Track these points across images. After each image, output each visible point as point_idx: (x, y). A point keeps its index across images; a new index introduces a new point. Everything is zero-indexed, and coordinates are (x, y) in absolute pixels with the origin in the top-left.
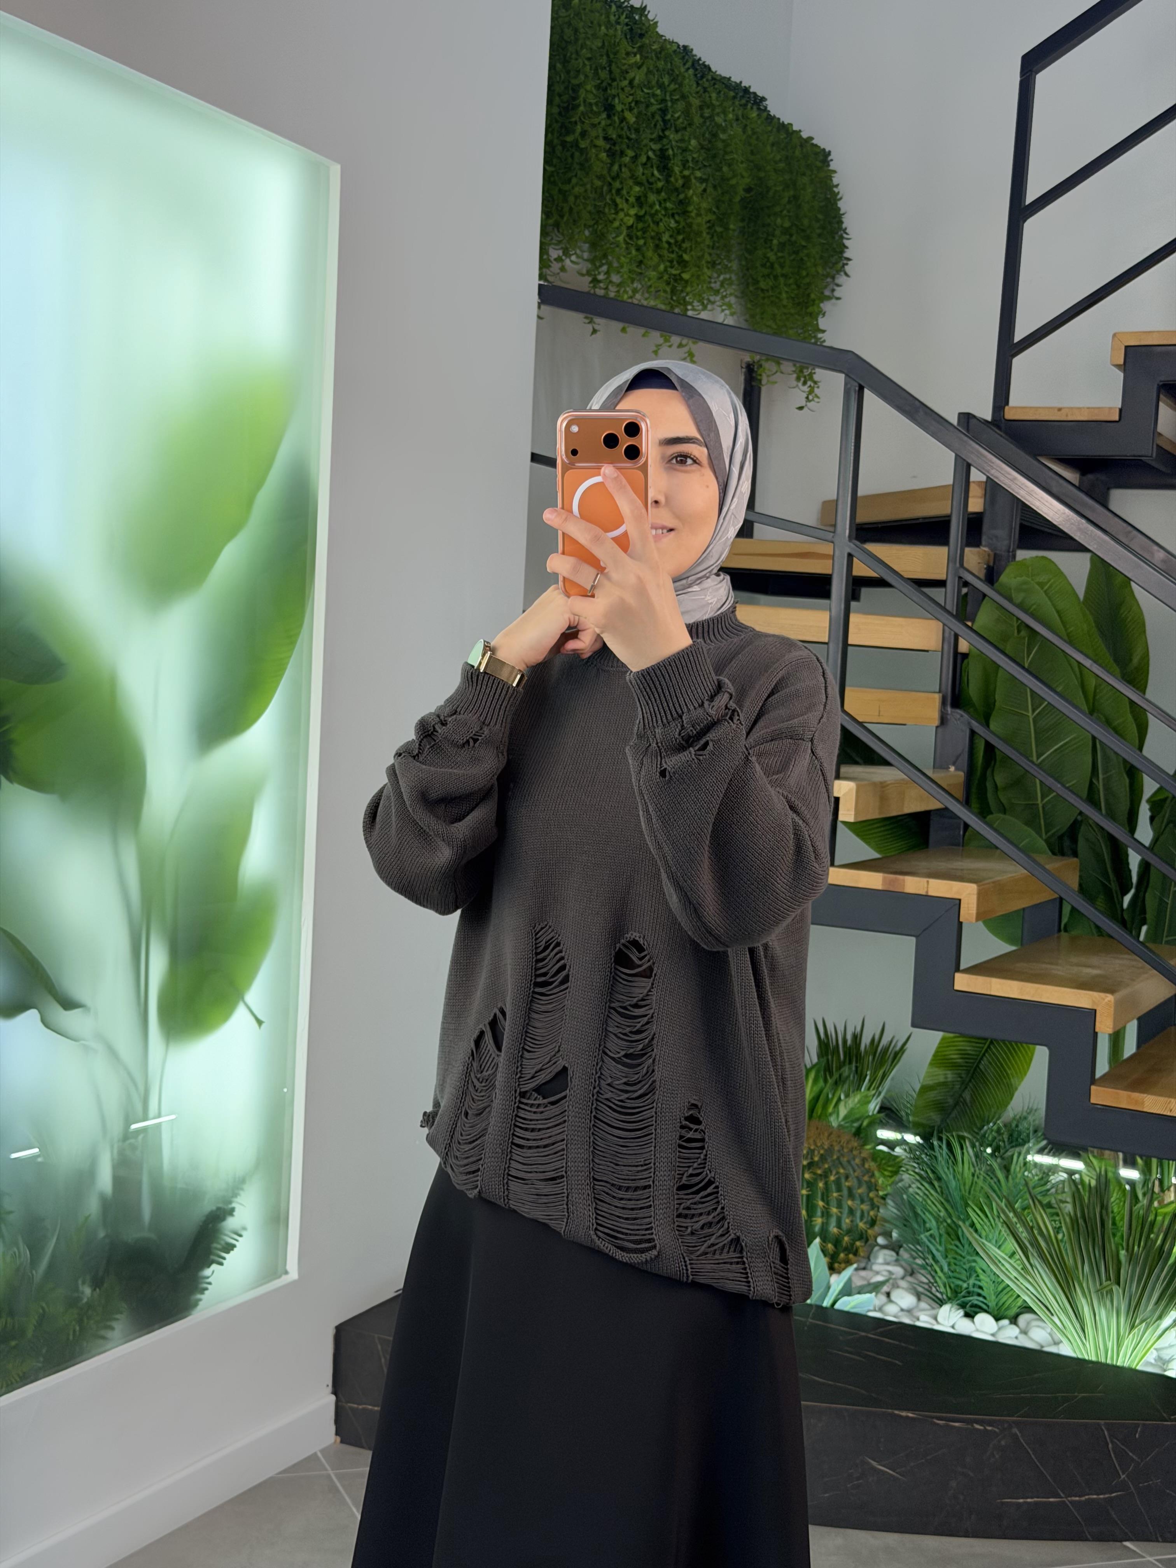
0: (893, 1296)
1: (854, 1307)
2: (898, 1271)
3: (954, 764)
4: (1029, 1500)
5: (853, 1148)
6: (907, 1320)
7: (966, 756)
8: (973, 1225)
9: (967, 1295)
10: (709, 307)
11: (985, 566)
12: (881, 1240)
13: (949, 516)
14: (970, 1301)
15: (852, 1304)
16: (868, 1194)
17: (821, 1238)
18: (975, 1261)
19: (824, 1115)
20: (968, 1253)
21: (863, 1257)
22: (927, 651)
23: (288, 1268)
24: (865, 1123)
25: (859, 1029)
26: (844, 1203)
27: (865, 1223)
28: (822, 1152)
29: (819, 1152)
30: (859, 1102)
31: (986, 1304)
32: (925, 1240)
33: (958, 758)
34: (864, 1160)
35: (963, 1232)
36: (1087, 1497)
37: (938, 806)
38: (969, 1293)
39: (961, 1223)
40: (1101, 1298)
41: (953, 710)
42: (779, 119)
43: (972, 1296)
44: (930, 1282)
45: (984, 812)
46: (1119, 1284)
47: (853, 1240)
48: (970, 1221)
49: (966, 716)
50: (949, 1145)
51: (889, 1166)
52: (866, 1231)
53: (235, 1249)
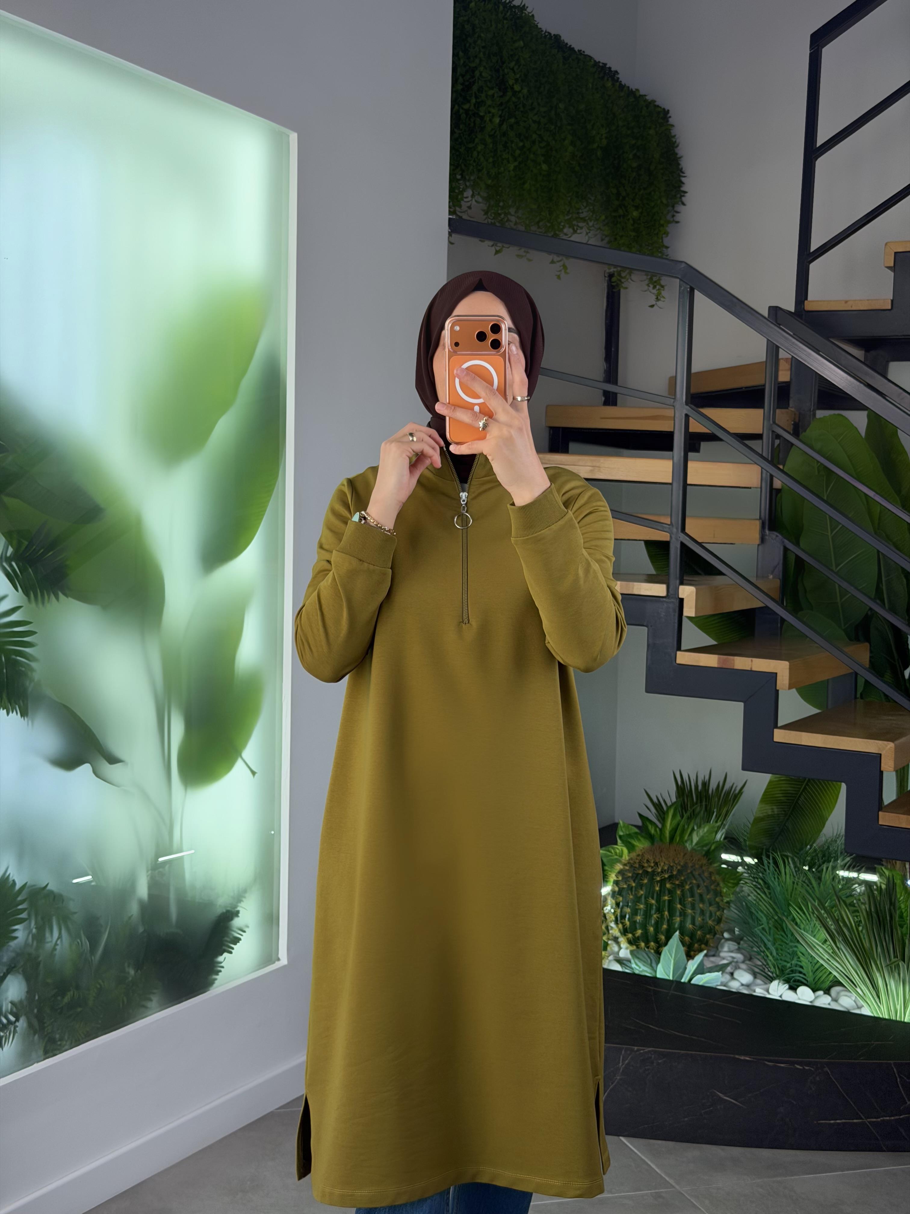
0: (736, 975)
1: (705, 983)
2: (739, 956)
3: (772, 573)
4: (838, 1121)
5: (702, 864)
6: (745, 991)
7: (780, 567)
8: (794, 920)
9: (791, 973)
10: (578, 231)
11: (792, 423)
12: (726, 935)
13: (764, 385)
14: (793, 977)
15: (705, 980)
16: (715, 900)
17: (680, 933)
18: (796, 947)
19: (682, 841)
20: (791, 941)
21: (713, 947)
22: (750, 488)
23: (280, 956)
24: (713, 847)
25: (707, 778)
26: (697, 906)
27: (714, 921)
28: (679, 867)
29: (677, 868)
30: (707, 831)
31: (805, 979)
32: (758, 932)
33: (775, 567)
34: (711, 874)
35: (786, 924)
36: (882, 1119)
37: (762, 605)
38: (793, 971)
39: (785, 918)
40: (891, 972)
41: (771, 532)
42: (628, 87)
43: (795, 973)
44: (763, 964)
45: (796, 608)
46: (904, 961)
47: (703, 933)
48: (792, 916)
49: (780, 536)
50: (776, 863)
51: (732, 879)
52: (714, 927)
53: (240, 942)
